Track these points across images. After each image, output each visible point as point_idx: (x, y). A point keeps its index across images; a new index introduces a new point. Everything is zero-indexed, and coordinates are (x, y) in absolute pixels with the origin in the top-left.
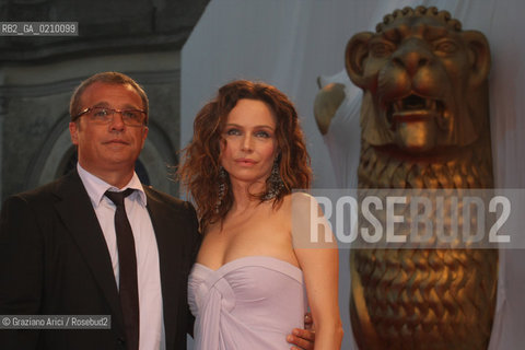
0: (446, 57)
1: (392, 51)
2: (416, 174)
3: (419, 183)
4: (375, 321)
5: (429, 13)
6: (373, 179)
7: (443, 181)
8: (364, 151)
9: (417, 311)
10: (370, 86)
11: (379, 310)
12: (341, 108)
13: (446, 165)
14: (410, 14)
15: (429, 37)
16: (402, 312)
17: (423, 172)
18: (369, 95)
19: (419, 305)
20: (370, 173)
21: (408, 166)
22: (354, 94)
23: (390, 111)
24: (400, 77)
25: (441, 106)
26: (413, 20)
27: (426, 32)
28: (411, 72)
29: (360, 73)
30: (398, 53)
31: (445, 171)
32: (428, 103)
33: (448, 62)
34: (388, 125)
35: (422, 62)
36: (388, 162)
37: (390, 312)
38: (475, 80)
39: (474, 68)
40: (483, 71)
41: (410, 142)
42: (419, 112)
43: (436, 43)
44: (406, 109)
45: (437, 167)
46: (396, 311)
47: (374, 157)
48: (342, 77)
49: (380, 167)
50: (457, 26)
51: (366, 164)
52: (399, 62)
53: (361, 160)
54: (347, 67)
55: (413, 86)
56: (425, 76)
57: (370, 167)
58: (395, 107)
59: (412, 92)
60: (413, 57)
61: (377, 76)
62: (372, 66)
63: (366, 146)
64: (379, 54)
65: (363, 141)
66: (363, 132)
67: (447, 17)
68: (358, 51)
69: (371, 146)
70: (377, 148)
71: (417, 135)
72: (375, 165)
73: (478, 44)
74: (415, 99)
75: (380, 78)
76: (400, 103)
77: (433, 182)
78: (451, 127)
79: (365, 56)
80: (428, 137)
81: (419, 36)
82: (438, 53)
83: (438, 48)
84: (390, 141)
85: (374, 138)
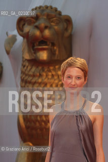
0: (55, 25)
1: (34, 23)
2: (43, 71)
3: (45, 74)
4: (27, 127)
5: (49, 8)
6: (27, 72)
7: (54, 73)
8: (23, 61)
9: (43, 124)
10: (26, 36)
11: (28, 123)
12: (15, 45)
13: (55, 67)
14: (42, 8)
15: (49, 17)
16: (38, 124)
17: (46, 70)
18: (25, 40)
19: (44, 122)
20: (26, 70)
21: (40, 68)
22: (20, 39)
23: (33, 46)
24: (38, 33)
25: (53, 44)
26: (43, 11)
27: (48, 15)
28: (42, 31)
29: (22, 31)
30: (37, 24)
31: (55, 70)
32: (48, 43)
33: (56, 27)
34: (33, 52)
35: (46, 27)
36: (32, 66)
37: (33, 124)
38: (67, 34)
39: (66, 29)
40: (69, 31)
41: (41, 58)
42: (44, 47)
43: (52, 20)
44: (40, 45)
45: (51, 68)
46: (35, 123)
47: (27, 64)
48: (15, 32)
49: (29, 68)
50: (60, 13)
51: (24, 66)
52: (37, 27)
53: (22, 65)
54: (17, 29)
55: (43, 37)
56: (47, 33)
57: (25, 68)
58: (35, 45)
59: (42, 39)
60: (43, 25)
61: (28, 32)
62: (27, 29)
63: (24, 60)
64: (30, 24)
65: (23, 58)
66: (23, 54)
67: (56, 10)
68: (21, 22)
69: (26, 60)
70: (28, 61)
71: (44, 55)
72: (27, 67)
73: (68, 21)
74: (43, 41)
75: (30, 33)
76: (37, 43)
77: (50, 74)
78: (57, 53)
79: (24, 25)
80: (48, 57)
81: (45, 17)
82: (52, 24)
83: (52, 22)
84: (33, 58)
85: (27, 57)
